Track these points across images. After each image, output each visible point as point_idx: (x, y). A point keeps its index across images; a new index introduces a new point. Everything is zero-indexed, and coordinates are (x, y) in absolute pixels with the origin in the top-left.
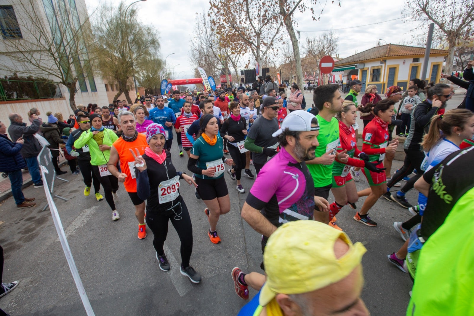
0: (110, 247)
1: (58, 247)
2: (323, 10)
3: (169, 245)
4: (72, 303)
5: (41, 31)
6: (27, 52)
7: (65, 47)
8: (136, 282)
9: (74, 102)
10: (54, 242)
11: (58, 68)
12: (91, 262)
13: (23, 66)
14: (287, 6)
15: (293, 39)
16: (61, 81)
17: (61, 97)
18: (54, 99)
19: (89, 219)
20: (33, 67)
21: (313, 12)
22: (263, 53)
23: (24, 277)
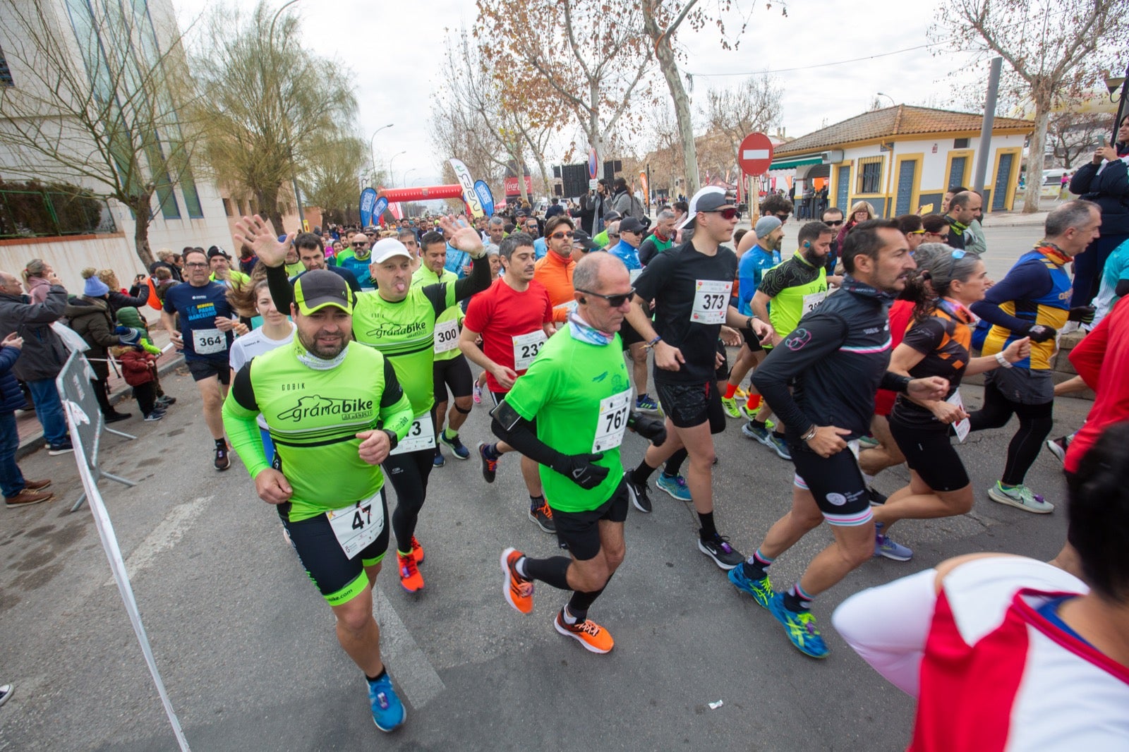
0: (239, 598)
1: (111, 600)
2: (745, 25)
4: (150, 735)
5: (60, 69)
6: (25, 119)
7: (121, 109)
8: (306, 679)
9: (147, 244)
10: (102, 588)
11: (105, 161)
12: (194, 633)
13: (16, 156)
14: (661, 13)
15: (677, 93)
16: (114, 191)
17: (113, 230)
18: (97, 236)
19: (187, 529)
20: (42, 156)
21: (723, 29)
22: (607, 125)
23: (27, 675)
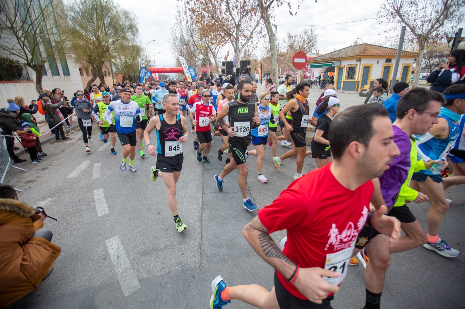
2: (299, 6)
3: (123, 241)
8: (80, 281)
9: (41, 86)
11: (22, 49)
15: (270, 33)
16: (26, 62)
17: (28, 79)
18: (21, 81)
21: (290, 7)
22: (242, 45)
